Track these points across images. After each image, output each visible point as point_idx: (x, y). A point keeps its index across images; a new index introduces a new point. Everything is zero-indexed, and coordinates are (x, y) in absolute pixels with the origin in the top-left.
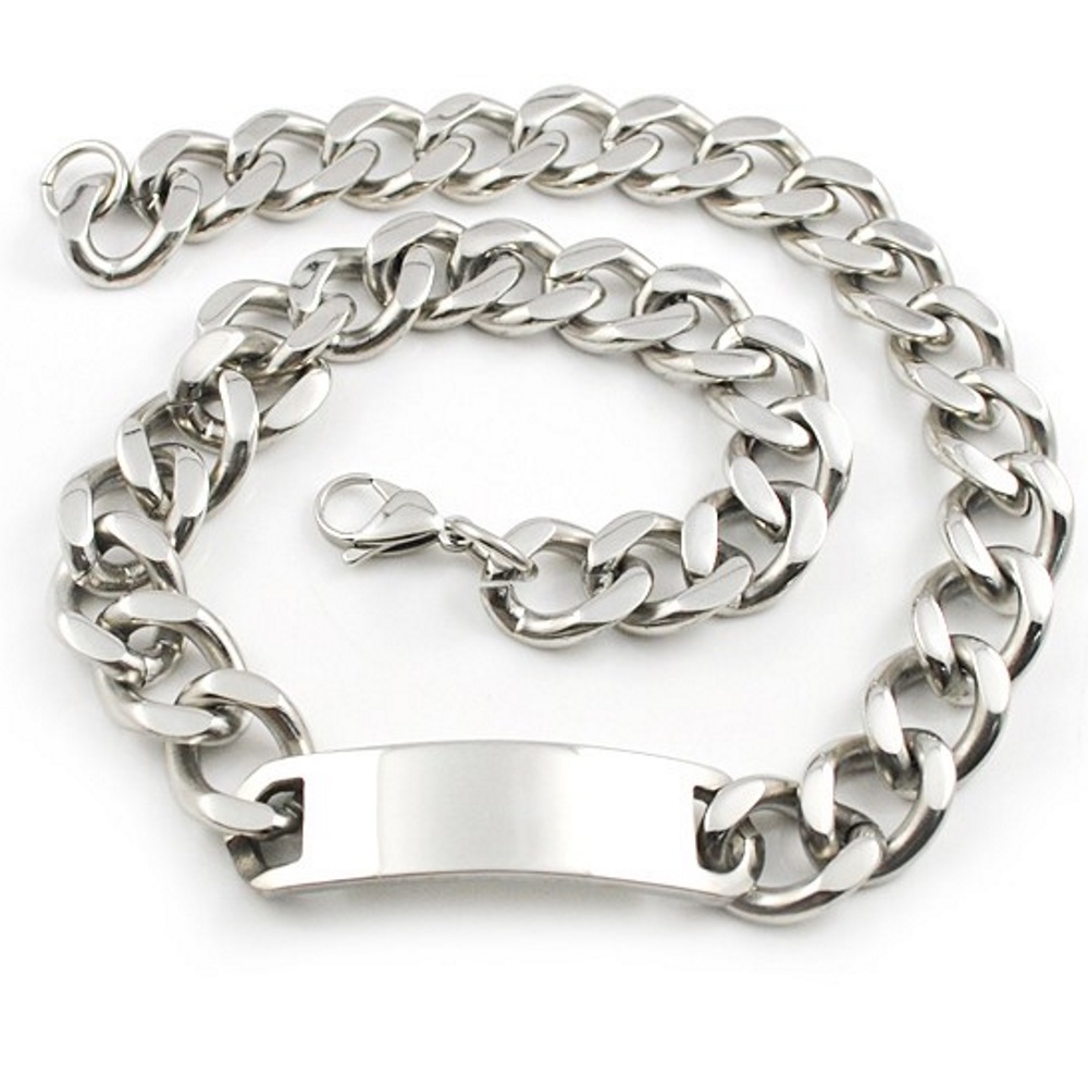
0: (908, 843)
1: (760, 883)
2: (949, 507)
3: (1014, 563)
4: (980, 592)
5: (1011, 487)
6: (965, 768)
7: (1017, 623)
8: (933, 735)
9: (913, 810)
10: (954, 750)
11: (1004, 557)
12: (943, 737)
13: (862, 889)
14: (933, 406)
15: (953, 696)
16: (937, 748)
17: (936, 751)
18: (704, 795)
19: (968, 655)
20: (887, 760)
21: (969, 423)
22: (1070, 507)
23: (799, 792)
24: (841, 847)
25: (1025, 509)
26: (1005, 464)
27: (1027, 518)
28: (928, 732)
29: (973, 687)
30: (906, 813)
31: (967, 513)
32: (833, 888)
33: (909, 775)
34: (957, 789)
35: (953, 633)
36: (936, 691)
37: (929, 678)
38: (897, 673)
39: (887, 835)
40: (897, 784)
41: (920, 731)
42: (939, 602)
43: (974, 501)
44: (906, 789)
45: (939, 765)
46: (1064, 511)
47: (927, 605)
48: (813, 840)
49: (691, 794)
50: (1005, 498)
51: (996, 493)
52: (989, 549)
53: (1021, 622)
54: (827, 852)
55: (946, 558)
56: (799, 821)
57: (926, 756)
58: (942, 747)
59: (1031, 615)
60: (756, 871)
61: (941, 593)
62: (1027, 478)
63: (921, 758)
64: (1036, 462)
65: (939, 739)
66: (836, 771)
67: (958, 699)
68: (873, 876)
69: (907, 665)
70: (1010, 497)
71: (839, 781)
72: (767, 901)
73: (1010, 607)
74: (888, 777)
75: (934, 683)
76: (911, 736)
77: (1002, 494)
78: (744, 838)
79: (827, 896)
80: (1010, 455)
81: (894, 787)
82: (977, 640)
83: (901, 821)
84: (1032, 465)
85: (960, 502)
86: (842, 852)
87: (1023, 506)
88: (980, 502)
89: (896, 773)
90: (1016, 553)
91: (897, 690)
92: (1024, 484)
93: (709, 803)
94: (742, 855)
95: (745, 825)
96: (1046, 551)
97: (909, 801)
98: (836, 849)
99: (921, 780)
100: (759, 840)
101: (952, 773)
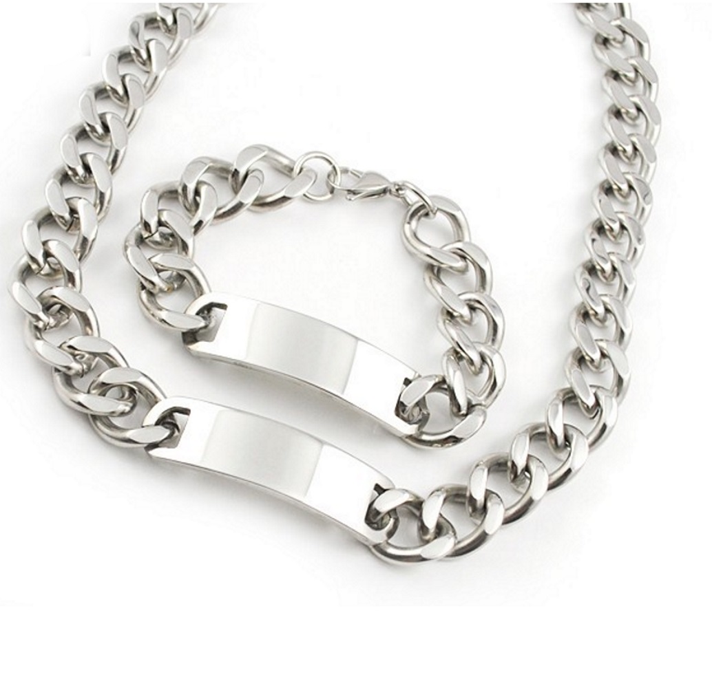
0: (469, 545)
1: (390, 541)
2: (558, 395)
3: (575, 437)
4: (550, 443)
5: (591, 402)
6: (508, 520)
7: (563, 465)
8: (499, 497)
9: (477, 529)
10: (507, 510)
11: (571, 432)
12: (503, 500)
13: (440, 560)
14: (578, 348)
15: (516, 485)
16: (499, 504)
17: (498, 505)
18: (379, 490)
19: (533, 467)
20: (472, 501)
21: (589, 363)
22: (613, 424)
23: (423, 504)
24: (435, 538)
25: (592, 416)
26: (594, 390)
27: (592, 420)
28: (497, 495)
29: (528, 485)
30: (472, 531)
31: (564, 403)
32: (424, 556)
33: (480, 512)
34: (500, 528)
35: (530, 454)
36: (509, 478)
37: (509, 472)
38: (496, 463)
39: (459, 538)
40: (473, 515)
41: (493, 493)
42: (531, 439)
43: (570, 398)
44: (477, 519)
45: (496, 514)
46: (609, 425)
47: (523, 437)
48: (423, 529)
49: (373, 486)
50: (586, 406)
51: (582, 402)
52: (565, 425)
53: (565, 466)
54: (427, 537)
55: (543, 420)
56: (420, 519)
57: (492, 505)
58: (502, 505)
59: (571, 464)
60: (390, 534)
61: (534, 435)
62: (601, 402)
63: (489, 504)
64: (608, 396)
65: (501, 500)
66: (445, 500)
67: (518, 487)
68: (447, 556)
69: (502, 461)
70: (588, 407)
71: (446, 504)
72: (391, 551)
73: (563, 456)
74: (470, 510)
75: (510, 476)
76: (488, 494)
77: (585, 404)
78: (390, 517)
79: (420, 559)
80: (598, 387)
81: (471, 516)
82: (540, 462)
83: (469, 533)
84: (606, 396)
85: (564, 396)
86: (436, 541)
87: (592, 414)
88: (573, 401)
89: (475, 509)
90: (578, 432)
91: (491, 470)
92: (597, 404)
93: (380, 494)
94: (387, 525)
95: (393, 512)
96: (591, 438)
97: (476, 524)
98: (432, 537)
99: (485, 517)
100: (397, 520)
101: (501, 520)
